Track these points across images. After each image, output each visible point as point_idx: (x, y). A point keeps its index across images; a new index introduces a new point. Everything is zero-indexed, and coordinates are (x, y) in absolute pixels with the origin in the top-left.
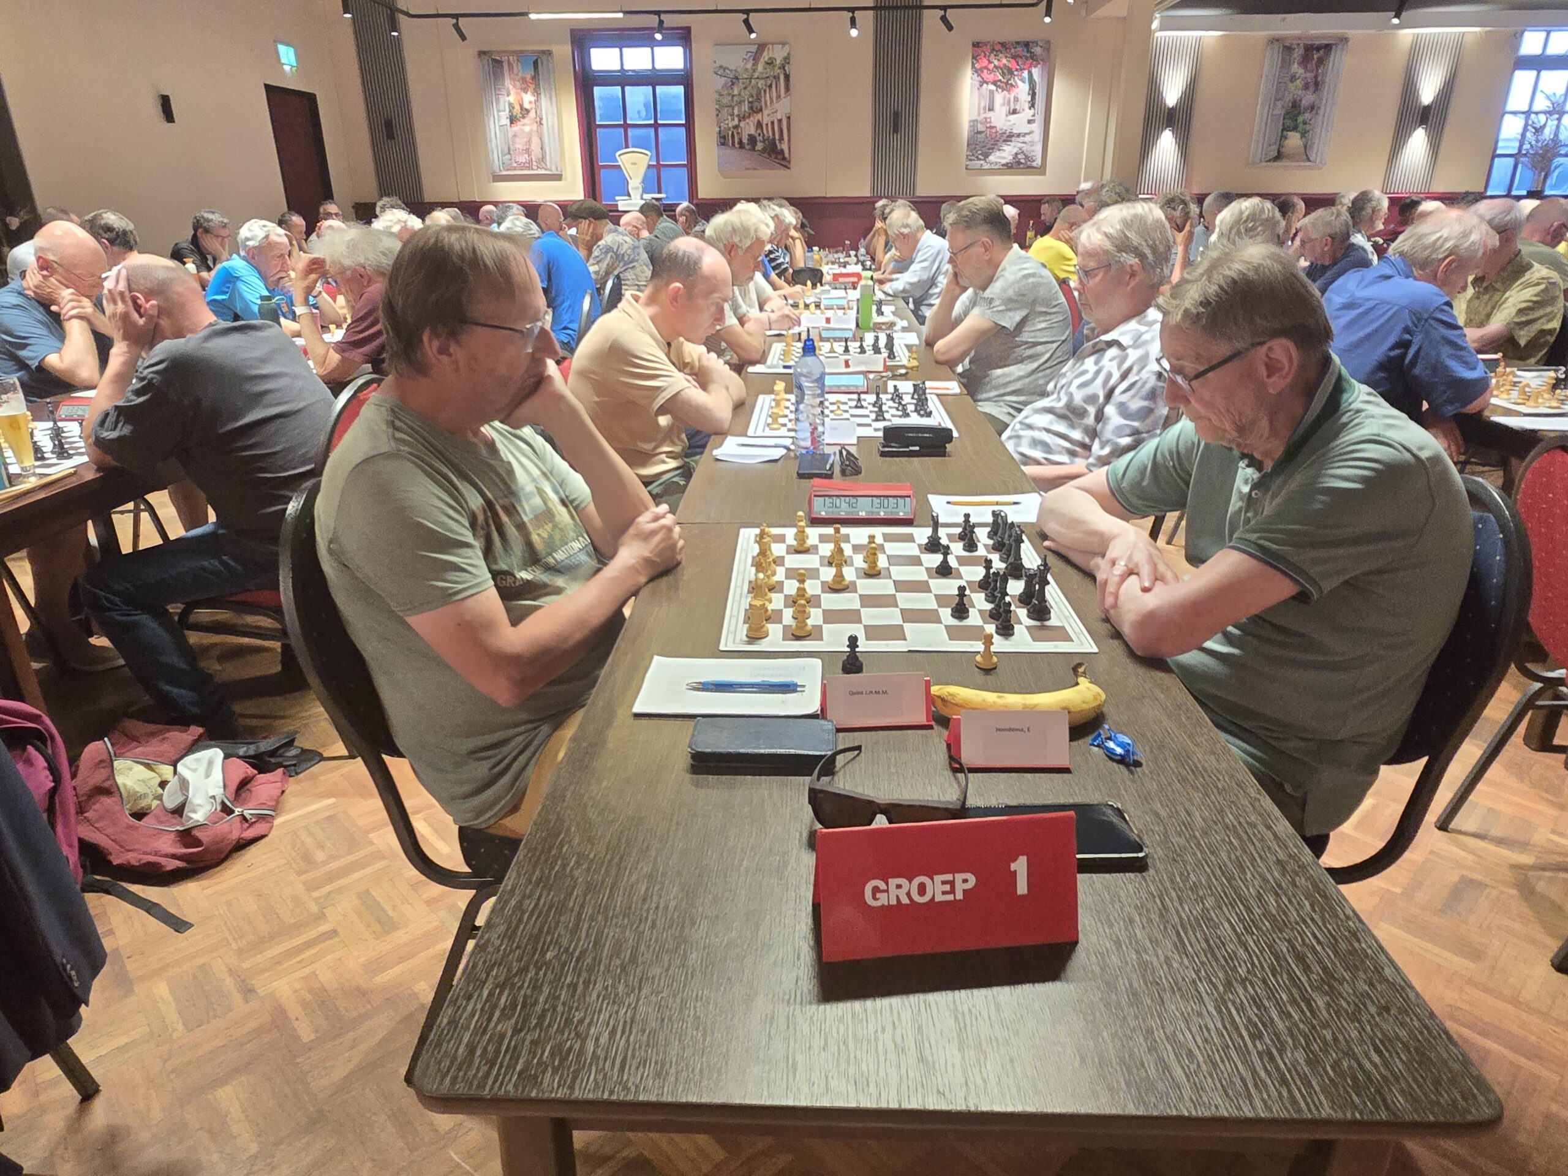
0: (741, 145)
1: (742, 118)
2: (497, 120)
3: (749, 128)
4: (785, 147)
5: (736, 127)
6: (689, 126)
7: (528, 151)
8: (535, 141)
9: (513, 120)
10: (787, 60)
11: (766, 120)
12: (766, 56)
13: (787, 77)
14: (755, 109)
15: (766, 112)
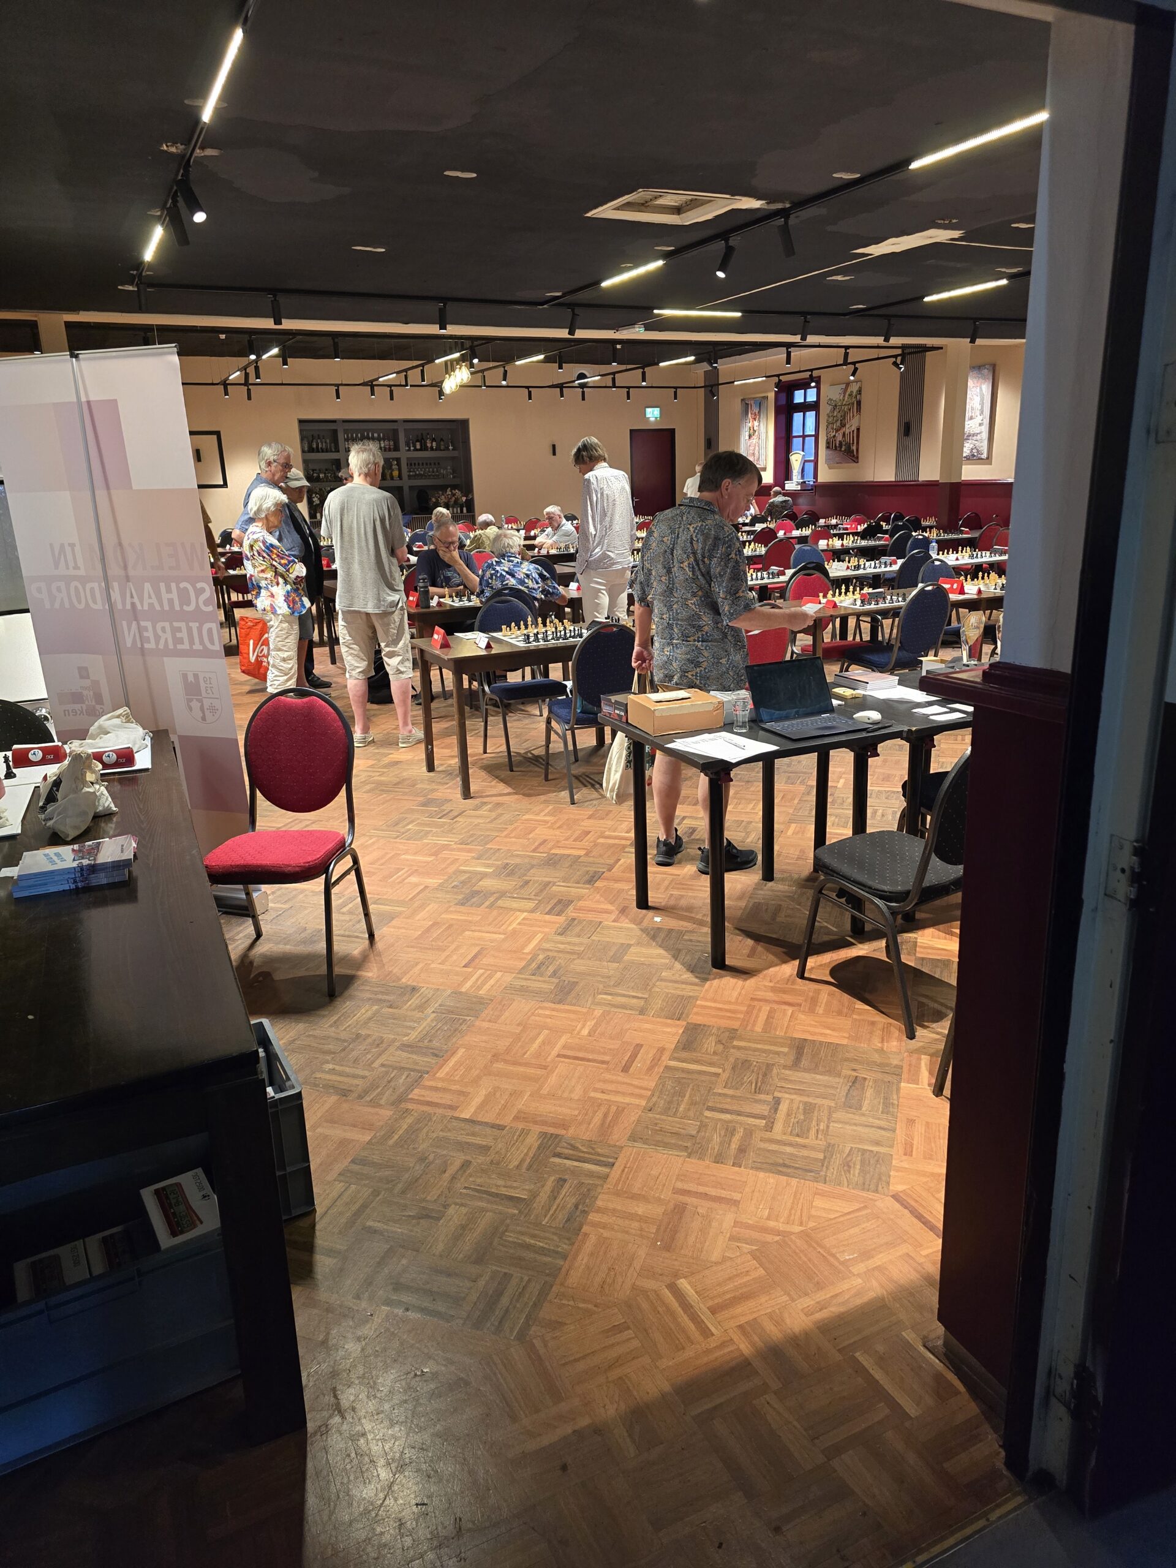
0: (836, 449)
1: (837, 431)
2: (745, 435)
3: (839, 437)
4: (854, 448)
5: (834, 436)
6: (816, 436)
7: (754, 454)
8: (757, 448)
9: (750, 436)
10: (860, 392)
11: (847, 432)
12: (849, 390)
13: (859, 403)
14: (843, 425)
15: (847, 426)
